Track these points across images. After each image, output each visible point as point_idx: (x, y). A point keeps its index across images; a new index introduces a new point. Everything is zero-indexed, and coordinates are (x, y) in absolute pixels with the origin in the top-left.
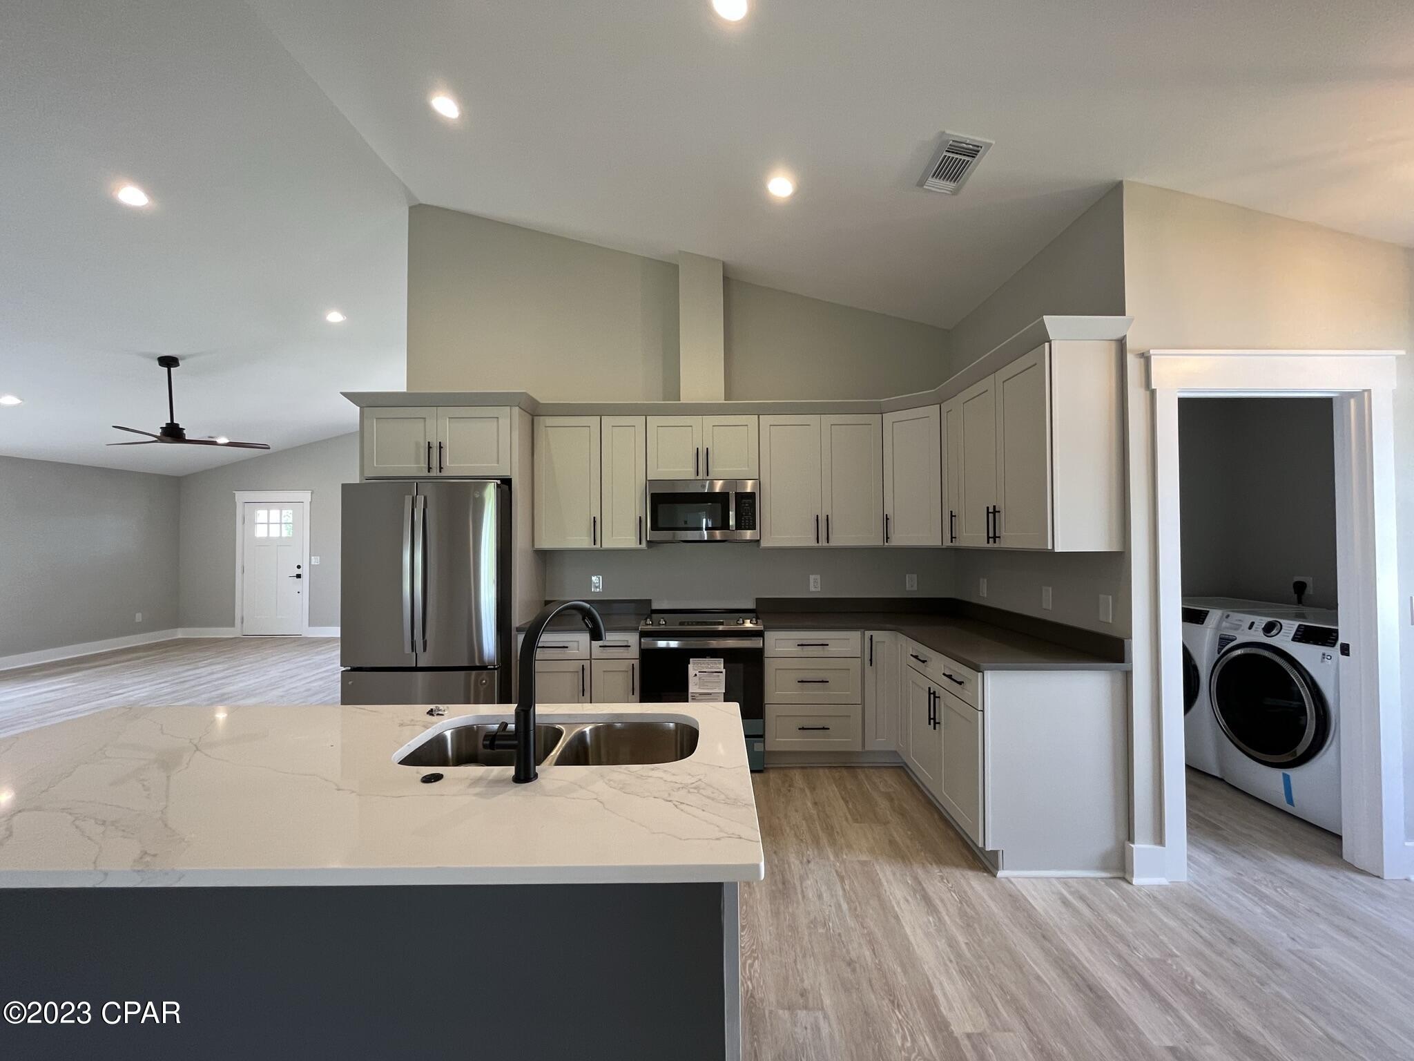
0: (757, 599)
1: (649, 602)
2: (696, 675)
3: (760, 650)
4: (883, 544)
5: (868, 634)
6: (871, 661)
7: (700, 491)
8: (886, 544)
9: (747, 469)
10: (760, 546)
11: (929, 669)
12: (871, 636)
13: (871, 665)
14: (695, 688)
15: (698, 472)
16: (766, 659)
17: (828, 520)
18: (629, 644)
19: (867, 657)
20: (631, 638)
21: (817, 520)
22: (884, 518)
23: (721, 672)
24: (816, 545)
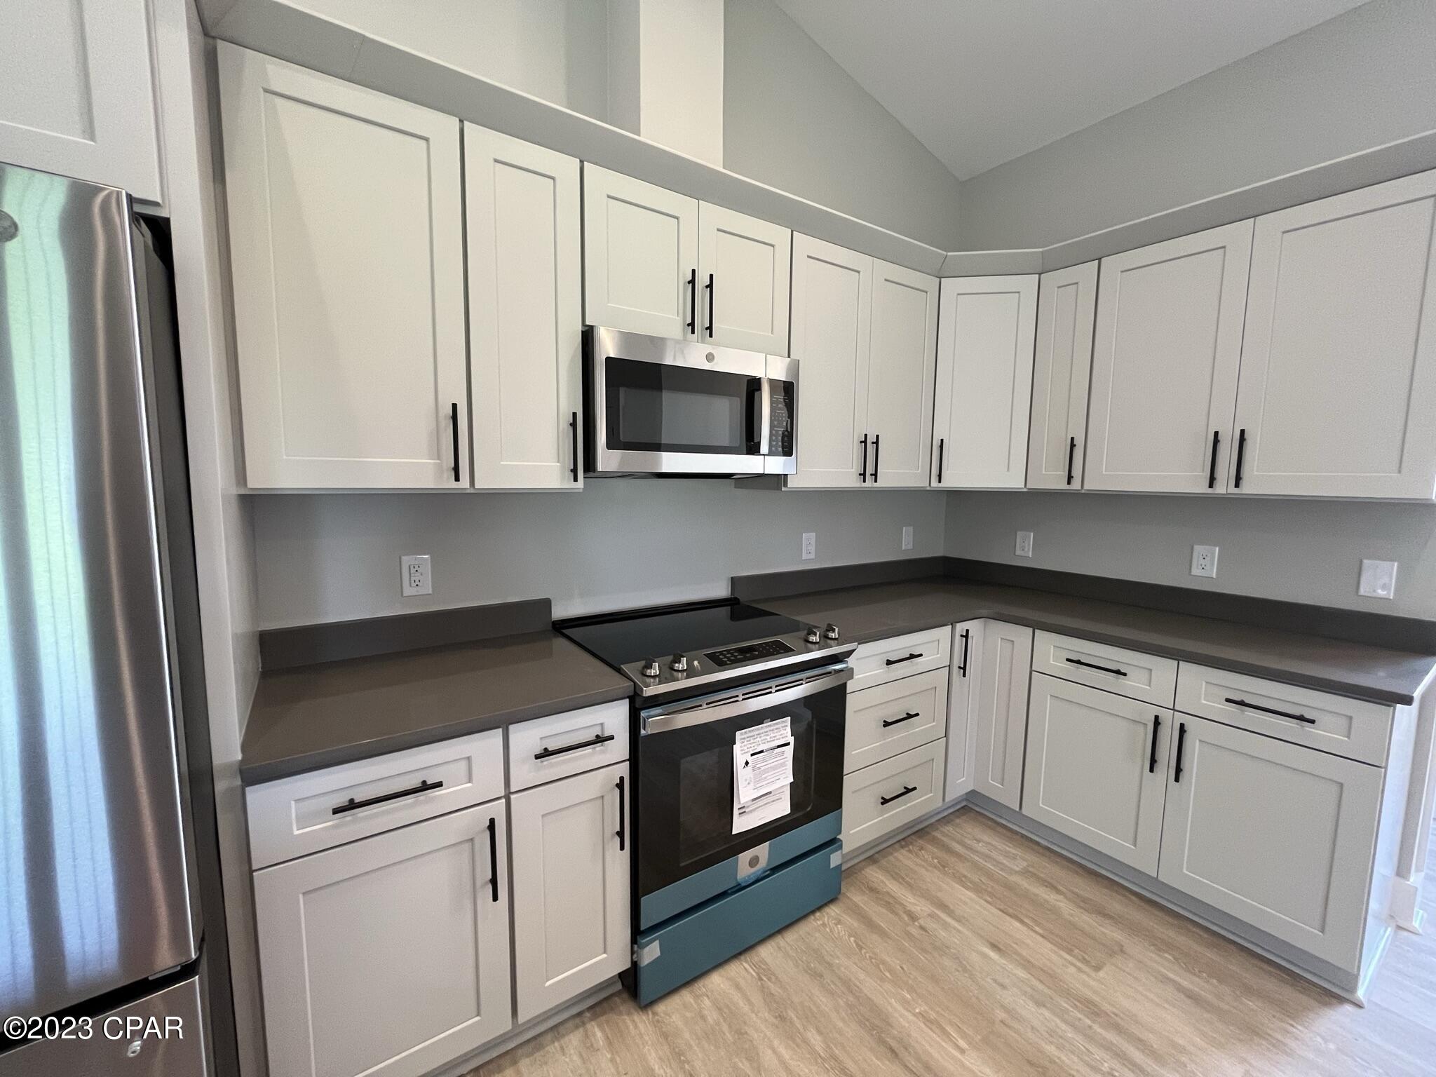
0: (732, 578)
1: (546, 604)
2: (747, 763)
3: (844, 685)
4: (928, 485)
5: (961, 627)
6: (964, 669)
7: (707, 366)
8: (934, 484)
9: (770, 334)
10: (786, 485)
11: (1134, 684)
12: (967, 631)
13: (964, 675)
14: (744, 792)
15: (692, 324)
16: (848, 696)
17: (877, 443)
18: (607, 734)
19: (958, 661)
20: (614, 717)
21: (865, 442)
22: (936, 443)
23: (788, 744)
24: (858, 485)
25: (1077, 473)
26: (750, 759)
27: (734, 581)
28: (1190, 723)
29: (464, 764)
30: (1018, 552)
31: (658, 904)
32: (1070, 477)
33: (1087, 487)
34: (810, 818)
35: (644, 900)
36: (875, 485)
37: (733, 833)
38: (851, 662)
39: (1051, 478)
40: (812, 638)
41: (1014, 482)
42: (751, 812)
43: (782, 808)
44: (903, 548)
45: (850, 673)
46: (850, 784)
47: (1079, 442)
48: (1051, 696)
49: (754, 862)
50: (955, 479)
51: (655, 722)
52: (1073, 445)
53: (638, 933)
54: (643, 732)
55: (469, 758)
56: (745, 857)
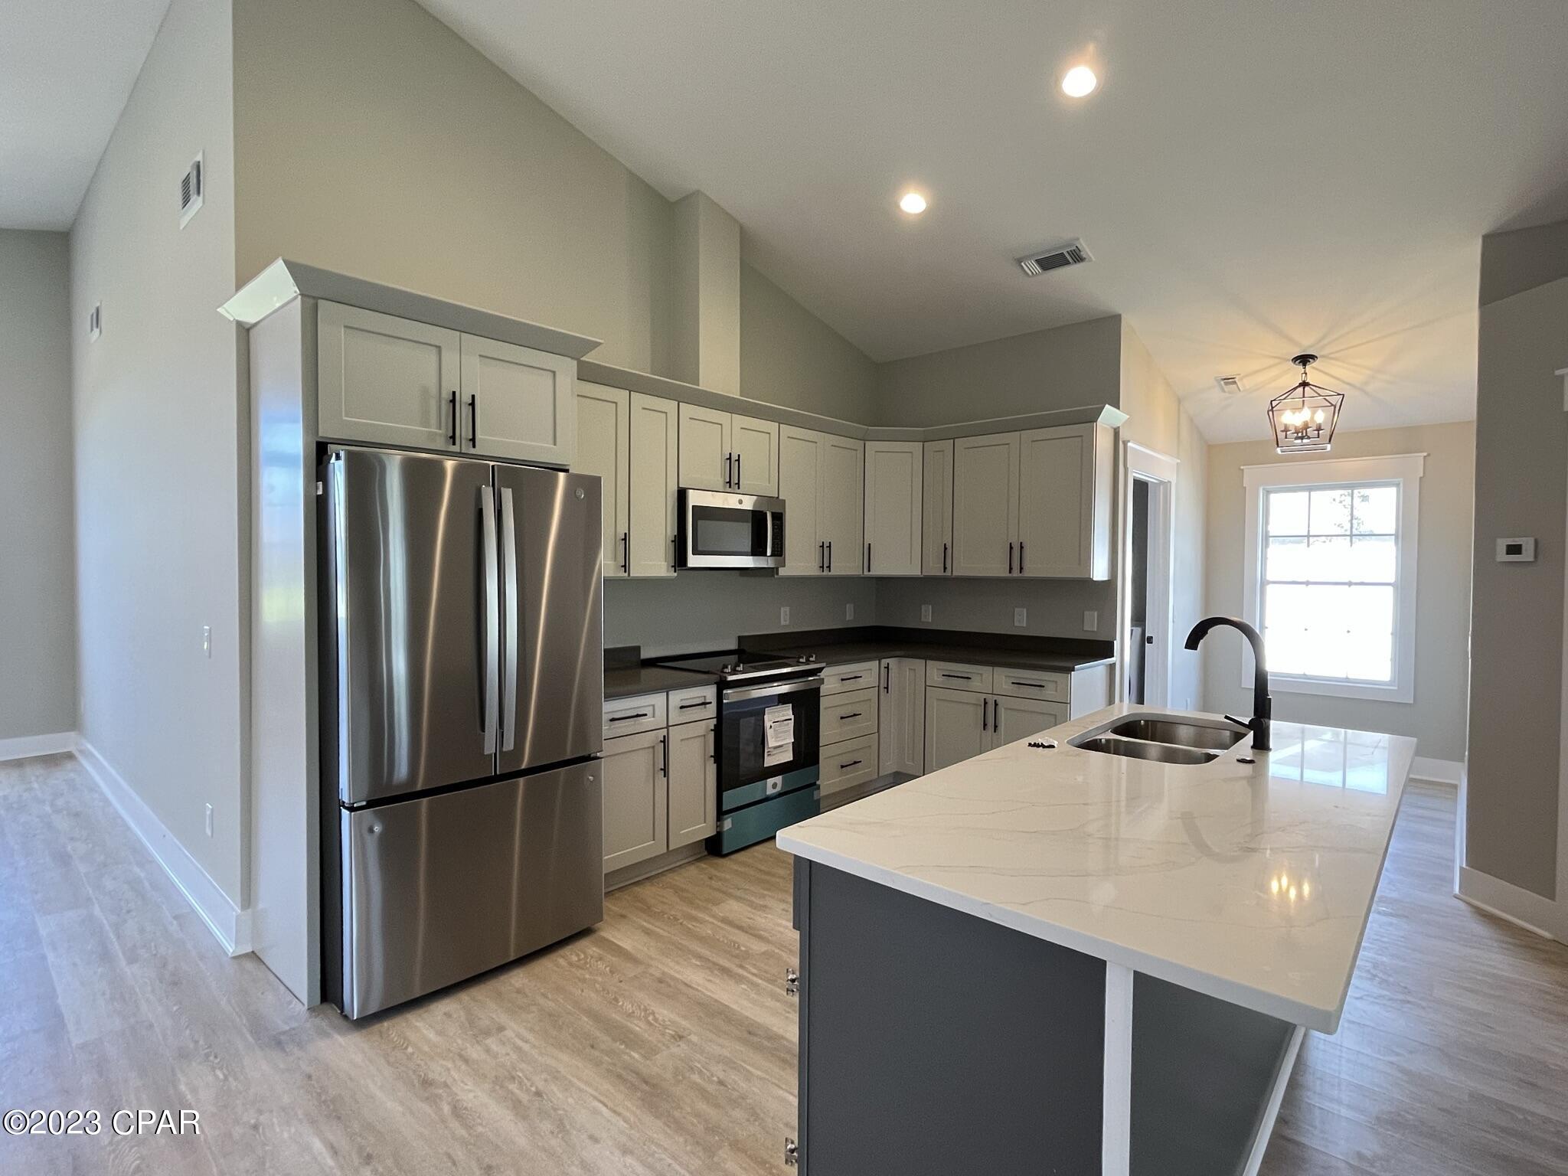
0: (739, 637)
1: (637, 649)
2: (771, 727)
3: (818, 690)
4: (861, 573)
5: (884, 662)
6: (887, 688)
7: (739, 507)
8: (866, 573)
9: (768, 484)
10: (777, 574)
11: (976, 684)
12: (888, 664)
13: (888, 692)
14: (771, 742)
15: (730, 482)
16: (821, 698)
17: (830, 547)
18: (708, 701)
19: (883, 684)
20: (709, 692)
21: (823, 546)
22: (866, 546)
23: (790, 719)
24: (819, 574)
25: (949, 566)
26: (773, 725)
27: (740, 638)
28: (1000, 700)
29: (651, 708)
30: (923, 619)
31: (732, 798)
32: (945, 568)
33: (954, 574)
34: (803, 766)
35: (725, 794)
36: (830, 574)
37: (765, 766)
38: (822, 674)
39: (935, 570)
40: (801, 660)
41: (915, 571)
42: (774, 755)
43: (788, 757)
44: (847, 619)
45: (822, 681)
46: (823, 753)
47: (949, 546)
48: (938, 700)
49: (774, 786)
50: (879, 569)
51: (731, 695)
52: (945, 549)
53: (721, 814)
54: (725, 701)
55: (653, 706)
56: (770, 781)
